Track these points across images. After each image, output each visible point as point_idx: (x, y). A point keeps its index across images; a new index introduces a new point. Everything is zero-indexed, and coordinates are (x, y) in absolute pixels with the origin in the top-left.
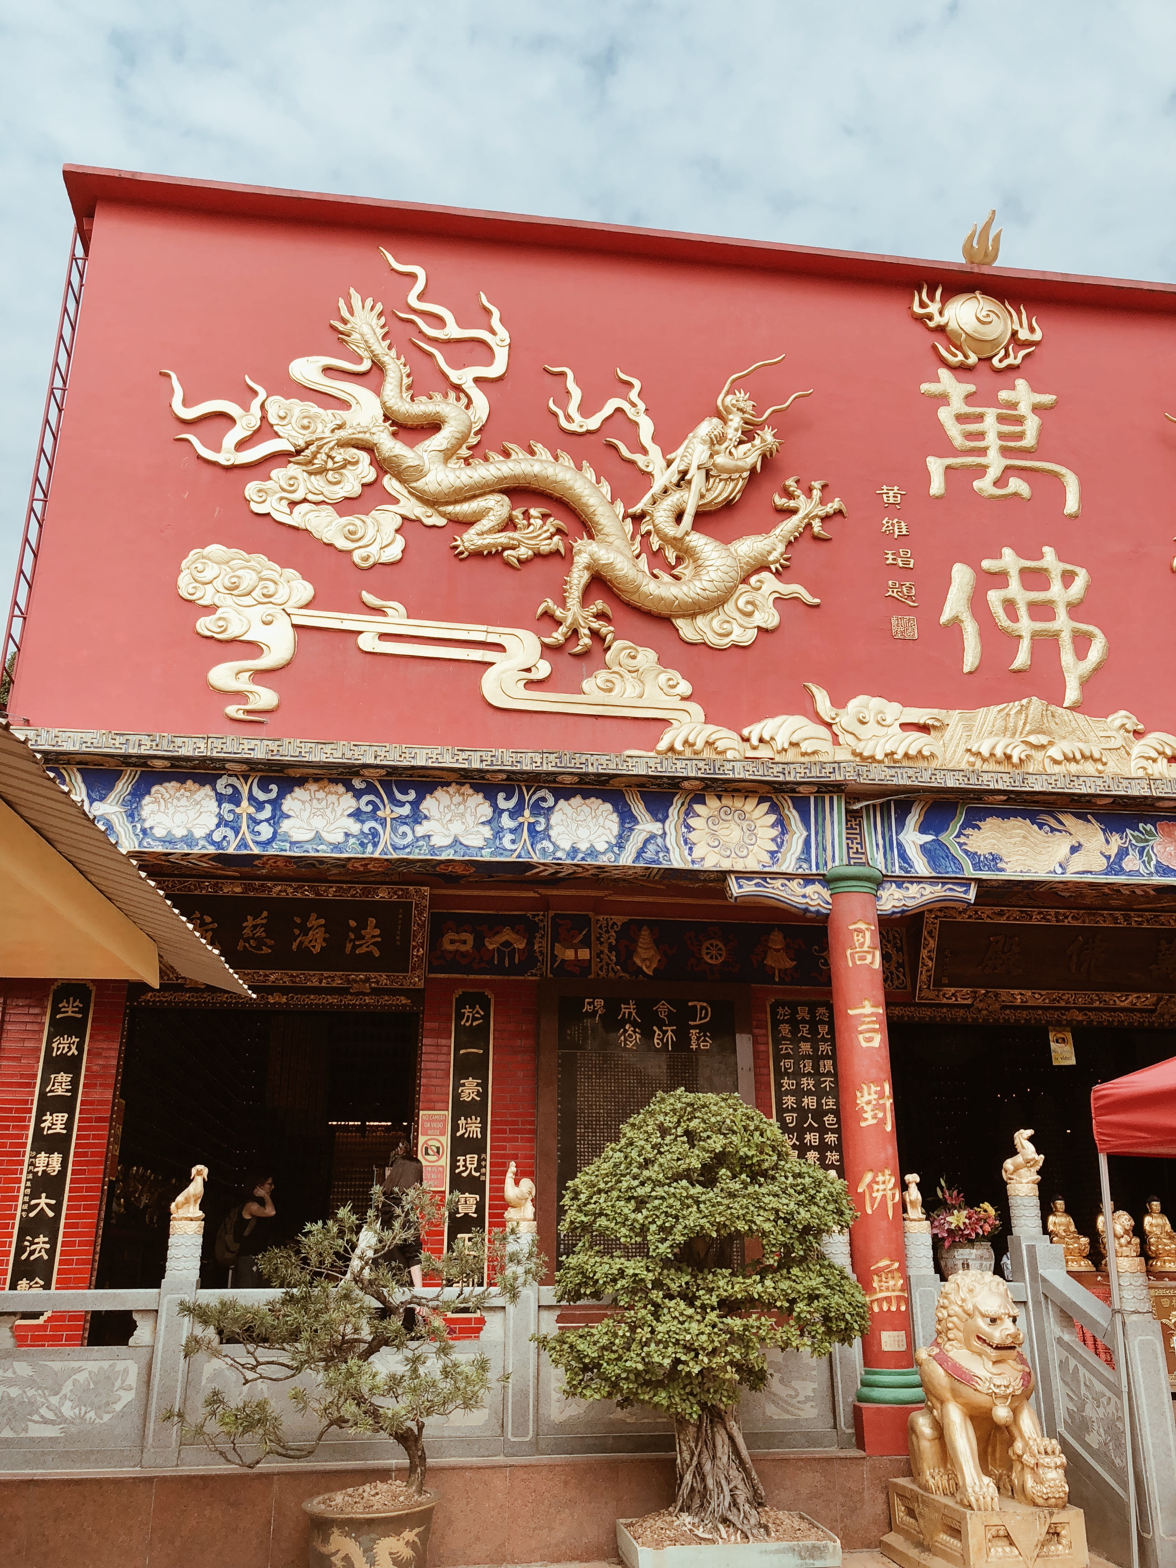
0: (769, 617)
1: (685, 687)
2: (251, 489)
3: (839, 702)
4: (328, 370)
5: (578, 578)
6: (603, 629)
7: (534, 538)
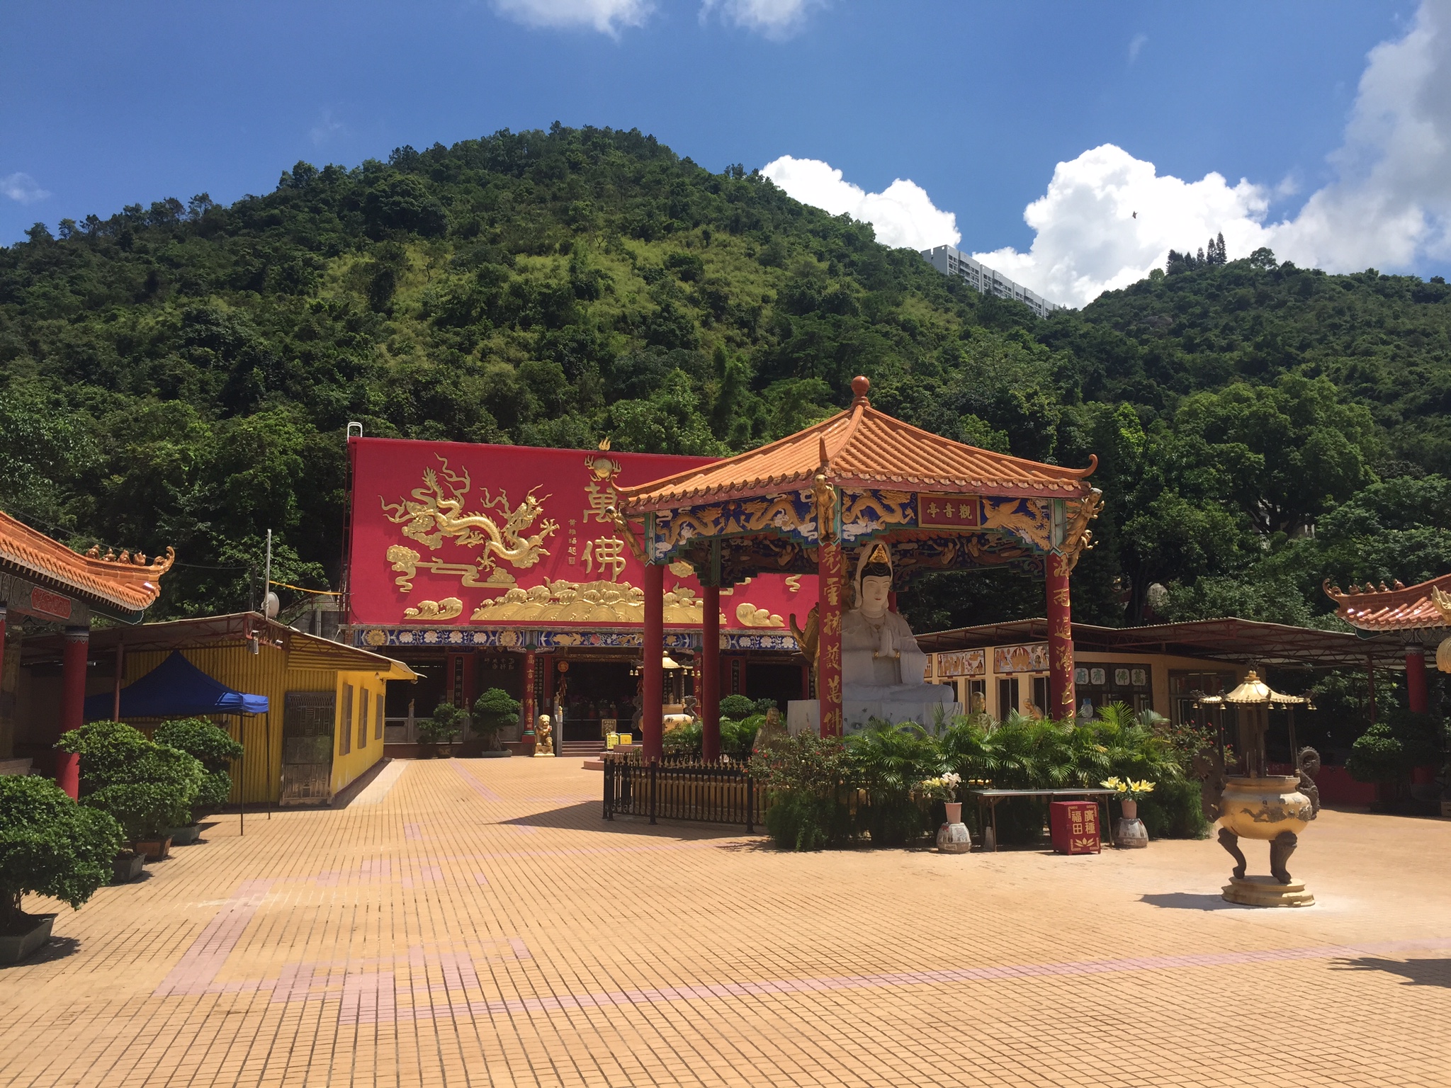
0: (537, 560)
1: (514, 579)
2: (404, 529)
3: (552, 582)
4: (422, 493)
5: (487, 552)
6: (493, 565)
7: (475, 541)
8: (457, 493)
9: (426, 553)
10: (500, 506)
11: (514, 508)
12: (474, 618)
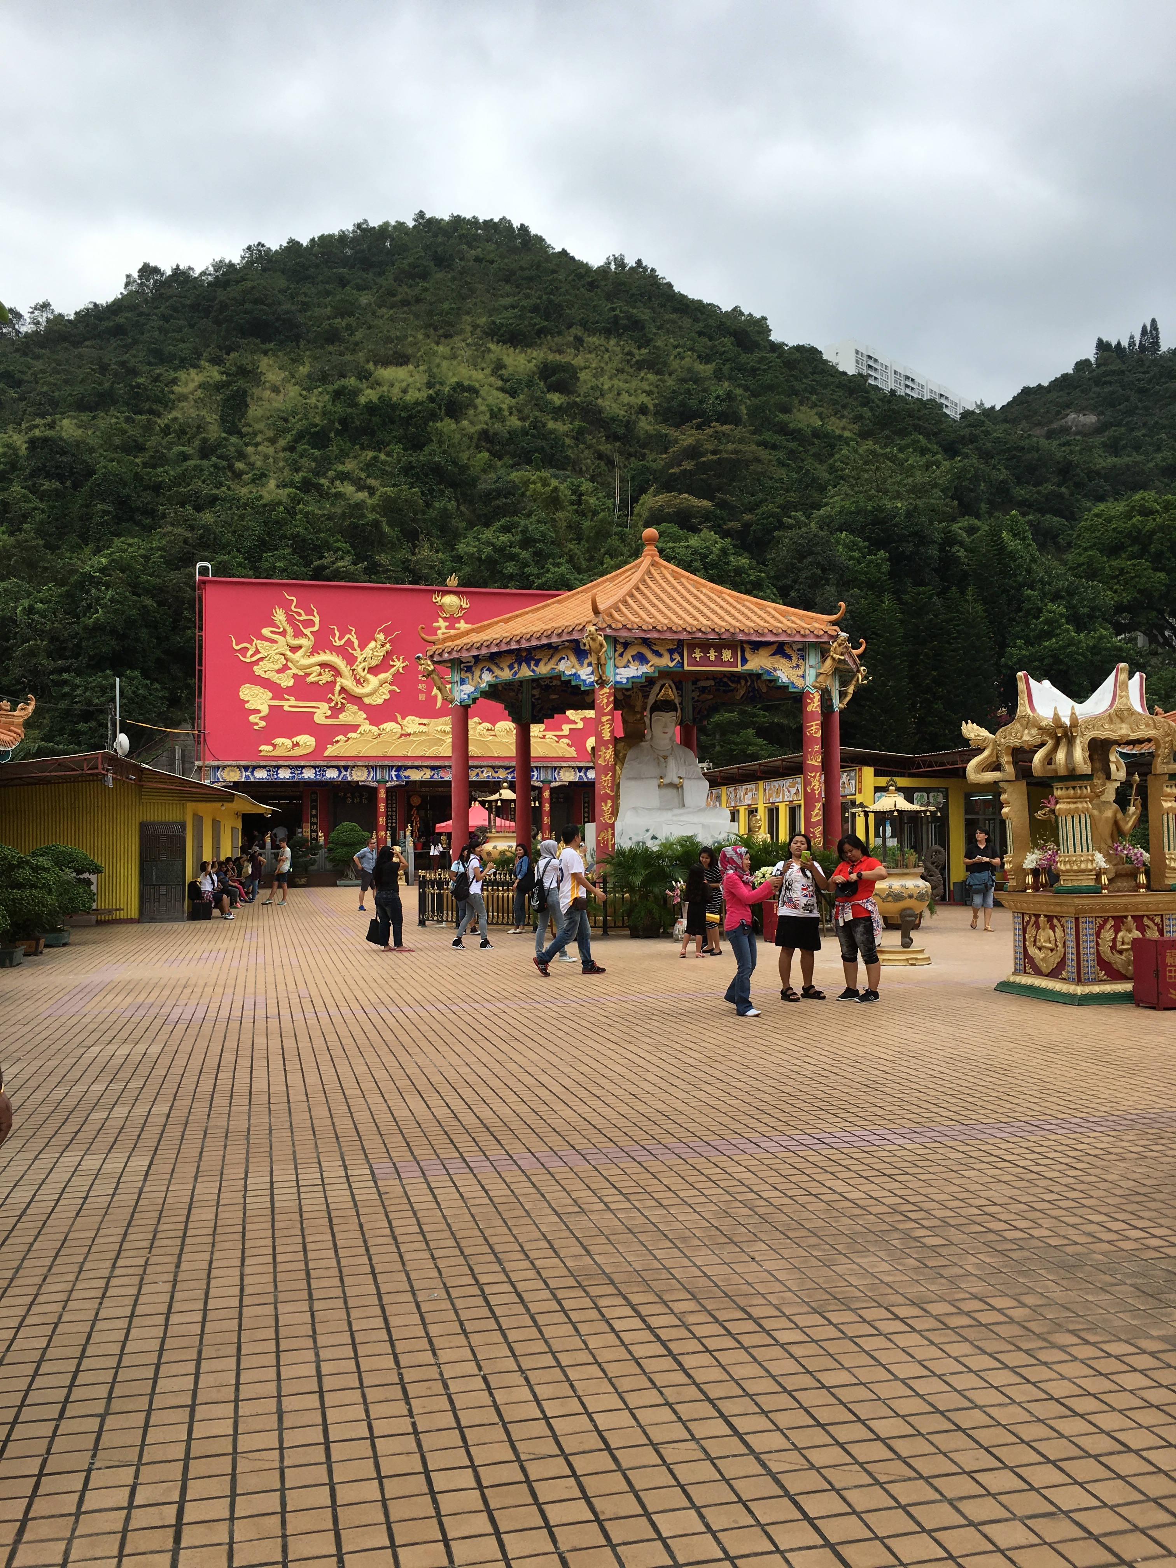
0: (387, 697)
1: (365, 716)
2: (255, 668)
3: (403, 718)
4: (272, 632)
5: (338, 688)
6: (344, 701)
7: (327, 677)
8: (307, 631)
9: (277, 692)
10: (349, 642)
11: (362, 647)
12: (327, 754)
